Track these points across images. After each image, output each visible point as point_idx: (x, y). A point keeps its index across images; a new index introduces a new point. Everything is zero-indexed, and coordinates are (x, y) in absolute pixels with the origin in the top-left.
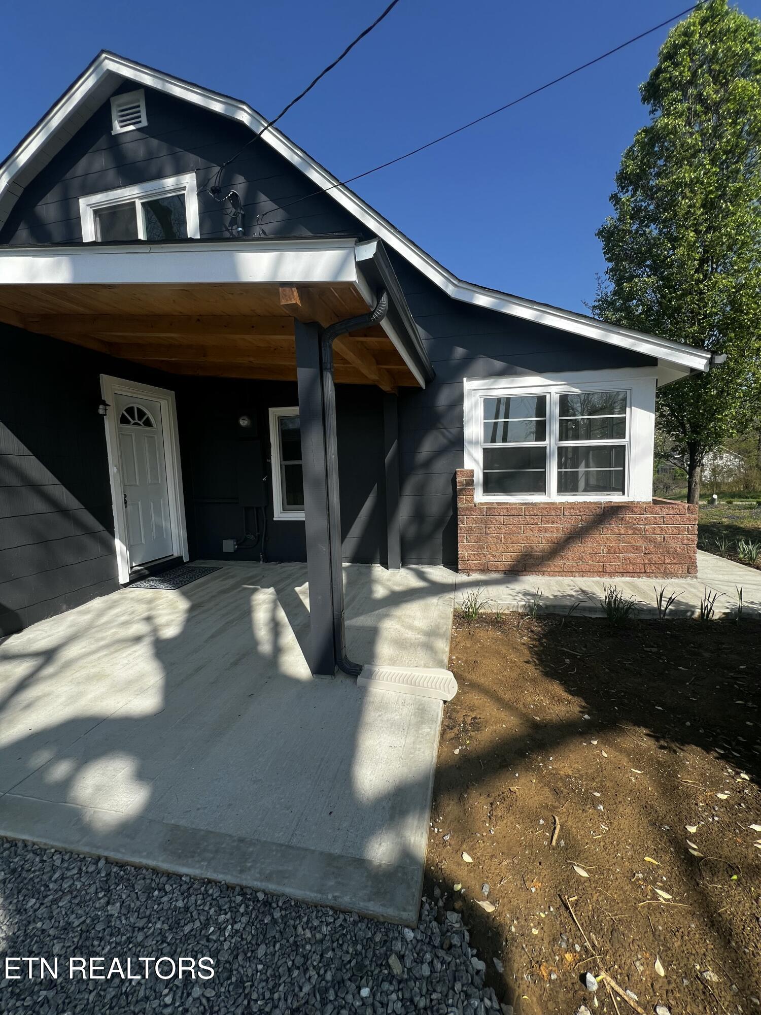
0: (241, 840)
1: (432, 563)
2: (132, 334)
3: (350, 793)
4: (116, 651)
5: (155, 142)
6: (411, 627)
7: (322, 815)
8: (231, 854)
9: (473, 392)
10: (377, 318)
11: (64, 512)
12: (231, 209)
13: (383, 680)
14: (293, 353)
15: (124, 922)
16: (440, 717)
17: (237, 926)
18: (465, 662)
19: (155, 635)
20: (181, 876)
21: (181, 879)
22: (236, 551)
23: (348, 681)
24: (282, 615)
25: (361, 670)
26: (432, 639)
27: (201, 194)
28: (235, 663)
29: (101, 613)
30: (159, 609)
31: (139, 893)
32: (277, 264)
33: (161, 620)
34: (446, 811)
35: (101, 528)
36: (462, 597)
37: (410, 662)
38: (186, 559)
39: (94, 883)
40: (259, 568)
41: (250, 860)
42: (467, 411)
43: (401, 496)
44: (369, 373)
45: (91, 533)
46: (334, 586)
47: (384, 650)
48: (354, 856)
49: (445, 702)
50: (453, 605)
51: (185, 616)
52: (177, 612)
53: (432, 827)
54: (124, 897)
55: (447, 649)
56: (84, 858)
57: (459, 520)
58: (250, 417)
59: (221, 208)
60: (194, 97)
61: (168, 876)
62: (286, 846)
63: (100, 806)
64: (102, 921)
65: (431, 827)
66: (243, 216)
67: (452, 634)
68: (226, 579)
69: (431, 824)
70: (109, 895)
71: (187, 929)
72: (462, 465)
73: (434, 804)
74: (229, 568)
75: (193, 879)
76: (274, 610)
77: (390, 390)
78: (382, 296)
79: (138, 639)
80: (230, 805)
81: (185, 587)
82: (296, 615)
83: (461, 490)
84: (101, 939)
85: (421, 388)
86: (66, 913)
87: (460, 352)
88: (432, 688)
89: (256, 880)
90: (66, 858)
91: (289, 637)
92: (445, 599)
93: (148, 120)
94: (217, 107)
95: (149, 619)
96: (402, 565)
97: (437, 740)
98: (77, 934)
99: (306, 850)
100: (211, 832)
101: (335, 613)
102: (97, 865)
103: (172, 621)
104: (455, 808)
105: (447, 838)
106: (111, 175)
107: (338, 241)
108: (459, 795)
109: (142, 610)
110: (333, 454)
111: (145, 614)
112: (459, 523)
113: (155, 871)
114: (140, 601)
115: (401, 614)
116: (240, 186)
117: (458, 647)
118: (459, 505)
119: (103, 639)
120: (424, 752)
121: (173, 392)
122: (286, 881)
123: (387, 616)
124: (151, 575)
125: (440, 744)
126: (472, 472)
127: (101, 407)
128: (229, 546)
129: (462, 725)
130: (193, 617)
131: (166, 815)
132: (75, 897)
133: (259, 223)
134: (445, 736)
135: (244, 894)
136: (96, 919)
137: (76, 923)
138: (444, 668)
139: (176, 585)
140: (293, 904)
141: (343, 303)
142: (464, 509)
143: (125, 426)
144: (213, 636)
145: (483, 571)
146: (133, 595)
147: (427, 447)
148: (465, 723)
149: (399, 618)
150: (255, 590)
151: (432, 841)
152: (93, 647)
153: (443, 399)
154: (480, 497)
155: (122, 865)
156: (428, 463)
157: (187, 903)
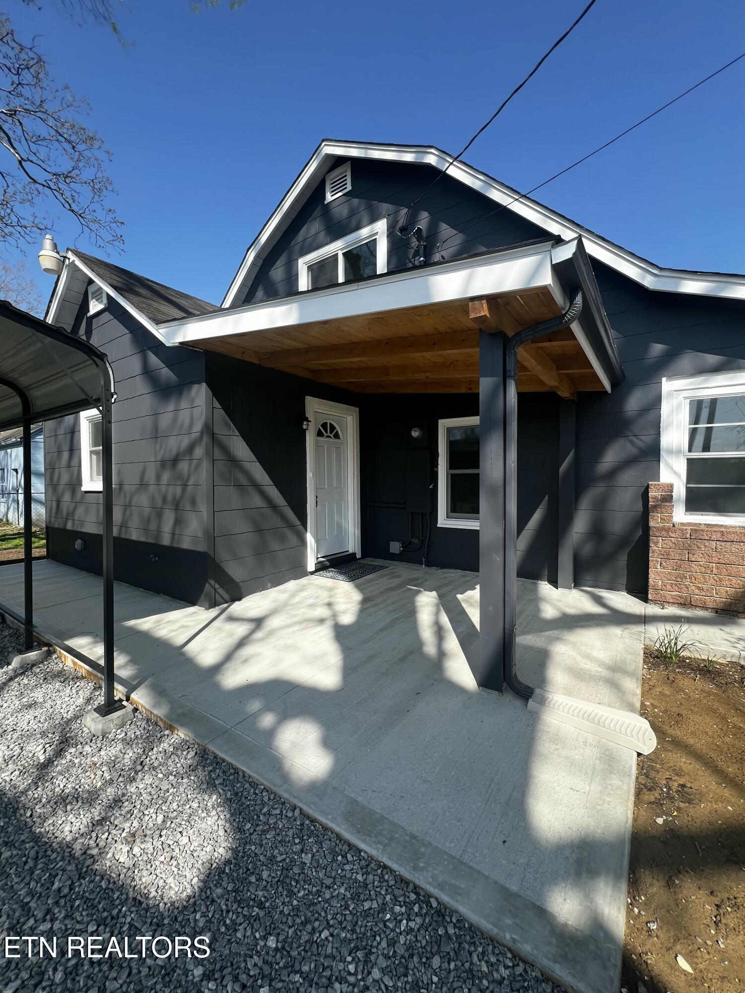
0: (414, 837)
1: (611, 588)
2: (333, 361)
3: (525, 827)
4: (306, 628)
5: (356, 201)
6: (588, 657)
7: (495, 841)
8: (405, 847)
9: (675, 393)
10: (569, 320)
11: (274, 507)
12: (414, 242)
13: (558, 710)
14: (468, 366)
15: (314, 874)
16: (634, 772)
17: (412, 924)
18: (665, 712)
19: (335, 620)
20: (360, 851)
21: (360, 853)
22: (401, 553)
23: (518, 703)
24: (445, 619)
25: (532, 693)
26: (618, 675)
27: (391, 235)
28: (403, 659)
29: (294, 594)
30: (338, 597)
31: (326, 852)
32: (469, 281)
33: (339, 607)
34: (650, 891)
35: (298, 523)
36: (657, 633)
37: (590, 697)
38: (359, 556)
39: (292, 828)
40: (421, 571)
41: (423, 860)
42: (665, 415)
43: (576, 509)
44: (549, 379)
45: (291, 526)
46: (506, 599)
47: (557, 676)
48: (533, 901)
49: (639, 754)
50: (642, 639)
51: (359, 606)
52: (352, 603)
53: (631, 904)
54: (314, 850)
55: (639, 691)
56: (284, 802)
57: (651, 542)
58: (421, 428)
59: (406, 244)
60: (389, 155)
61: (349, 846)
62: (458, 859)
63: (295, 760)
64: (298, 865)
65: (628, 905)
66: (425, 247)
67: (643, 675)
68: (394, 577)
69: (629, 901)
70: (303, 844)
71: (367, 905)
72: (657, 477)
73: (631, 876)
74: (394, 568)
75: (371, 859)
76: (437, 613)
77: (569, 396)
78: (576, 296)
79: (321, 621)
80: (402, 797)
81: (358, 581)
82: (459, 622)
83: (655, 507)
84: (297, 882)
85: (606, 392)
86: (272, 846)
87: (658, 349)
88: (621, 733)
89: (429, 883)
90: (272, 797)
91: (453, 643)
92: (633, 631)
93: (352, 185)
94: (408, 157)
95: (330, 605)
96: (575, 586)
97: (632, 798)
98: (279, 868)
99: (479, 872)
100: (386, 818)
101: (506, 626)
102: (294, 812)
103: (348, 609)
104: (662, 891)
105: (653, 926)
106: (322, 235)
107: (534, 248)
108: (667, 878)
109: (324, 596)
110: (513, 462)
111: (327, 600)
112: (651, 544)
113: (338, 837)
114: (322, 588)
115: (575, 640)
116: (423, 221)
117: (653, 691)
118: (652, 524)
119: (295, 616)
120: (614, 808)
121: (357, 409)
122: (459, 898)
123: (558, 639)
124: (332, 566)
125: (636, 804)
126: (670, 487)
127: (305, 423)
128: (395, 547)
129: (665, 790)
130: (365, 609)
131: (347, 787)
132: (278, 835)
133: (440, 250)
134: (641, 797)
135: (417, 894)
136: (293, 861)
137: (279, 859)
138: (635, 713)
139: (352, 578)
140: (467, 926)
141: (528, 310)
142: (658, 529)
143: (320, 439)
144: (381, 630)
145: (683, 605)
146: (316, 582)
147: (611, 457)
148: (669, 789)
149: (574, 644)
150: (419, 592)
151: (631, 922)
152: (289, 621)
153: (634, 402)
154: (680, 515)
155: (313, 821)
156: (612, 474)
157: (366, 879)
